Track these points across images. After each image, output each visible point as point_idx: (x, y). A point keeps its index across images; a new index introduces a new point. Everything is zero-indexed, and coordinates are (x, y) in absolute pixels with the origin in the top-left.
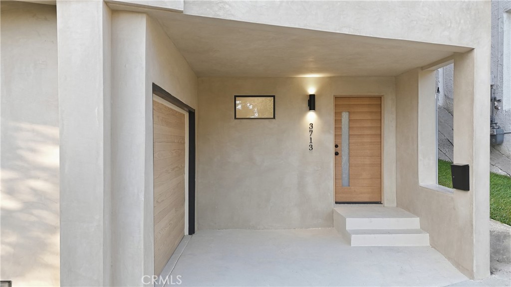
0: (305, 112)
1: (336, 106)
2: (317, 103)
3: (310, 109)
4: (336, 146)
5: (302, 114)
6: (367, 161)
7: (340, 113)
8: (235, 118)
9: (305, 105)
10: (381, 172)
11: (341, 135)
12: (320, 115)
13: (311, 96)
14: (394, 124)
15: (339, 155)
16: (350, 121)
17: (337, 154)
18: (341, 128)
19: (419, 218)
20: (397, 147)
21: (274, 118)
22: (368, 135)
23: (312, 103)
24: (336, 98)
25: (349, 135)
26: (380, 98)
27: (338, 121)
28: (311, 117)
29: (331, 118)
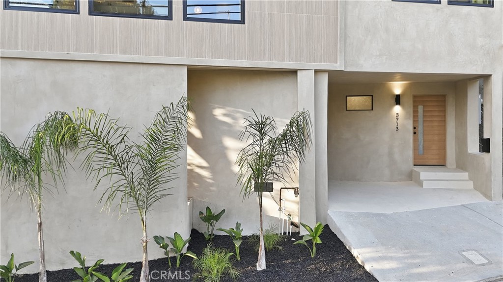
0: (394, 105)
1: (414, 102)
2: (401, 100)
3: (397, 104)
4: (415, 128)
5: (391, 107)
6: (436, 138)
7: (417, 106)
8: (346, 110)
9: (394, 101)
10: (445, 145)
11: (418, 121)
12: (403, 107)
13: (397, 95)
14: (454, 113)
15: (417, 134)
16: (424, 111)
17: (415, 133)
18: (418, 116)
19: (467, 173)
20: (456, 128)
21: (372, 110)
22: (436, 120)
23: (398, 100)
24: (414, 96)
25: (424, 121)
26: (444, 96)
27: (415, 112)
28: (397, 109)
29: (411, 110)
